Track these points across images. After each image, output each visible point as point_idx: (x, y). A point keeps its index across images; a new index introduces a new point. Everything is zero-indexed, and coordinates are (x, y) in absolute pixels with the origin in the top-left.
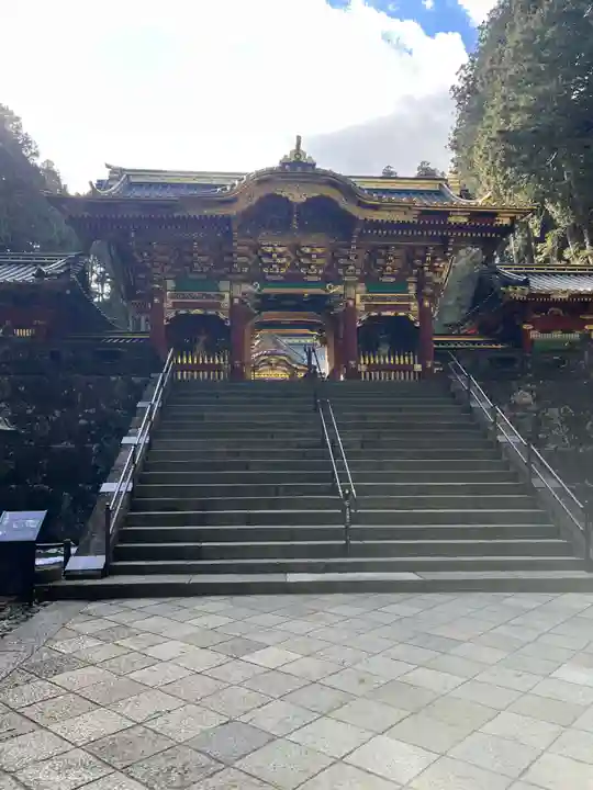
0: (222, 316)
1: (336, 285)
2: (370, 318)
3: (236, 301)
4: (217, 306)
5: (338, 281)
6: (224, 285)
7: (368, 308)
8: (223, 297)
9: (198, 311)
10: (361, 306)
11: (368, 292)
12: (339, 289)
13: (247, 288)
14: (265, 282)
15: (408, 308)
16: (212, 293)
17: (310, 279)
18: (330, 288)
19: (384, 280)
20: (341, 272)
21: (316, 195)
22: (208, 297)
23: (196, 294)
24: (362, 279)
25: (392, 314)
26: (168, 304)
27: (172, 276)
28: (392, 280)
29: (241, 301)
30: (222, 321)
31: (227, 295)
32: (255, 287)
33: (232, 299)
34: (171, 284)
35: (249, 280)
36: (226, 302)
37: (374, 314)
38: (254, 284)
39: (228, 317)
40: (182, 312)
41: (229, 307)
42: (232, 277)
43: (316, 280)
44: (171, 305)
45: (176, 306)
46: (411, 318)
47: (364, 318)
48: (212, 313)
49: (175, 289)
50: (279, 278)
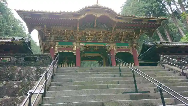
0: (73, 52)
3: (78, 48)
5: (108, 42)
6: (74, 44)
7: (117, 50)
9: (66, 51)
10: (115, 49)
11: (117, 46)
12: (108, 45)
13: (81, 44)
14: (86, 42)
15: (129, 50)
16: (70, 46)
17: (100, 42)
18: (106, 44)
19: (121, 42)
20: (109, 40)
21: (103, 15)
23: (66, 46)
24: (115, 42)
25: (125, 52)
27: (58, 40)
29: (79, 48)
31: (75, 46)
33: (77, 47)
34: (57, 43)
36: (75, 49)
37: (119, 52)
38: (83, 43)
39: (75, 53)
40: (61, 51)
41: (76, 50)
42: (77, 41)
43: (102, 42)
44: (57, 49)
45: (59, 49)
46: (131, 53)
47: (117, 53)
48: (71, 51)
49: (59, 45)
50: (91, 41)
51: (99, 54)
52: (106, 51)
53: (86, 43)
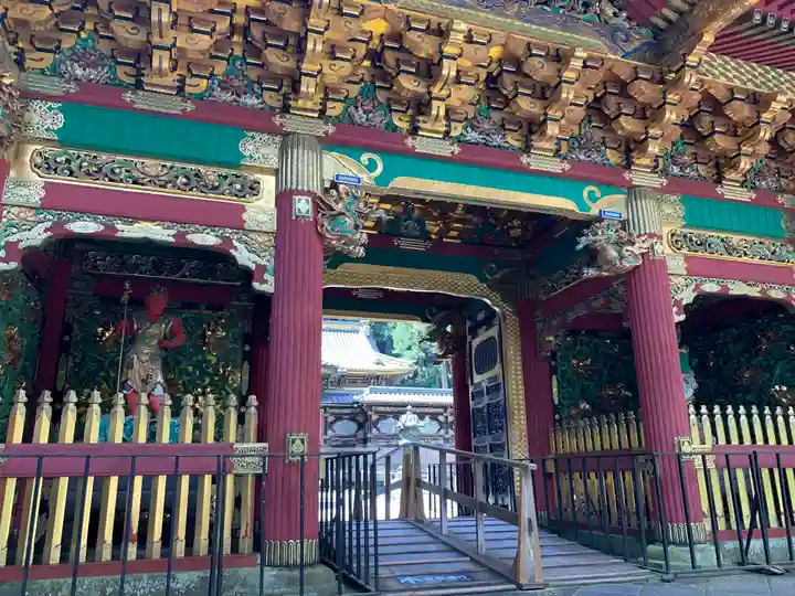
0: (244, 257)
1: (606, 190)
2: (701, 297)
3: (303, 206)
4: (231, 218)
5: (611, 180)
6: (259, 150)
7: (696, 269)
8: (254, 189)
11: (691, 221)
12: (609, 204)
14: (391, 147)
16: (211, 174)
17: (534, 162)
18: (592, 198)
19: (727, 193)
23: (153, 166)
24: (674, 185)
25: (754, 292)
26: (28, 187)
27: (56, 87)
28: (745, 195)
29: (319, 205)
30: (247, 275)
31: (268, 184)
32: (371, 166)
34: (45, 119)
35: (346, 139)
36: (261, 210)
37: (711, 287)
38: (365, 158)
39: (267, 260)
40: (85, 226)
41: (273, 226)
42: (291, 125)
43: (556, 166)
44: (35, 195)
45: (55, 200)
47: (687, 296)
48: (207, 239)
49: (65, 140)
50: (448, 149)
51: (474, 279)
52: (590, 272)
53: (399, 161)
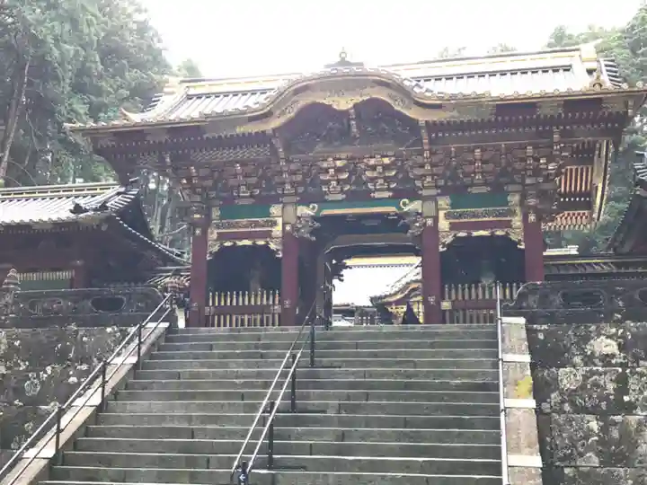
0: (272, 246)
1: (412, 200)
2: (457, 239)
4: (268, 235)
5: (414, 196)
6: (275, 210)
8: (275, 224)
9: (247, 242)
10: (445, 225)
11: (453, 206)
13: (305, 211)
14: (321, 200)
15: (508, 225)
16: (262, 221)
17: (377, 195)
18: (405, 204)
19: (475, 190)
20: (418, 183)
21: (365, 98)
22: (257, 224)
23: (245, 221)
24: (445, 191)
25: (487, 233)
26: (213, 234)
27: (217, 203)
28: (484, 190)
31: (280, 221)
32: (312, 210)
33: (284, 224)
34: (216, 213)
35: (305, 201)
36: (277, 231)
37: (462, 234)
38: (311, 206)
39: (279, 247)
40: (228, 244)
41: (281, 235)
42: (285, 199)
43: (387, 195)
44: (215, 236)
45: (221, 237)
46: (514, 237)
47: (449, 240)
48: (261, 243)
50: (340, 197)
53: (323, 205)
